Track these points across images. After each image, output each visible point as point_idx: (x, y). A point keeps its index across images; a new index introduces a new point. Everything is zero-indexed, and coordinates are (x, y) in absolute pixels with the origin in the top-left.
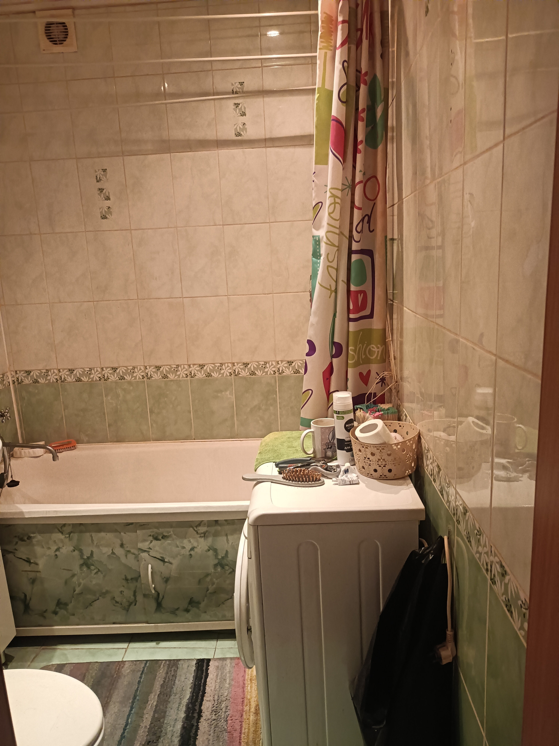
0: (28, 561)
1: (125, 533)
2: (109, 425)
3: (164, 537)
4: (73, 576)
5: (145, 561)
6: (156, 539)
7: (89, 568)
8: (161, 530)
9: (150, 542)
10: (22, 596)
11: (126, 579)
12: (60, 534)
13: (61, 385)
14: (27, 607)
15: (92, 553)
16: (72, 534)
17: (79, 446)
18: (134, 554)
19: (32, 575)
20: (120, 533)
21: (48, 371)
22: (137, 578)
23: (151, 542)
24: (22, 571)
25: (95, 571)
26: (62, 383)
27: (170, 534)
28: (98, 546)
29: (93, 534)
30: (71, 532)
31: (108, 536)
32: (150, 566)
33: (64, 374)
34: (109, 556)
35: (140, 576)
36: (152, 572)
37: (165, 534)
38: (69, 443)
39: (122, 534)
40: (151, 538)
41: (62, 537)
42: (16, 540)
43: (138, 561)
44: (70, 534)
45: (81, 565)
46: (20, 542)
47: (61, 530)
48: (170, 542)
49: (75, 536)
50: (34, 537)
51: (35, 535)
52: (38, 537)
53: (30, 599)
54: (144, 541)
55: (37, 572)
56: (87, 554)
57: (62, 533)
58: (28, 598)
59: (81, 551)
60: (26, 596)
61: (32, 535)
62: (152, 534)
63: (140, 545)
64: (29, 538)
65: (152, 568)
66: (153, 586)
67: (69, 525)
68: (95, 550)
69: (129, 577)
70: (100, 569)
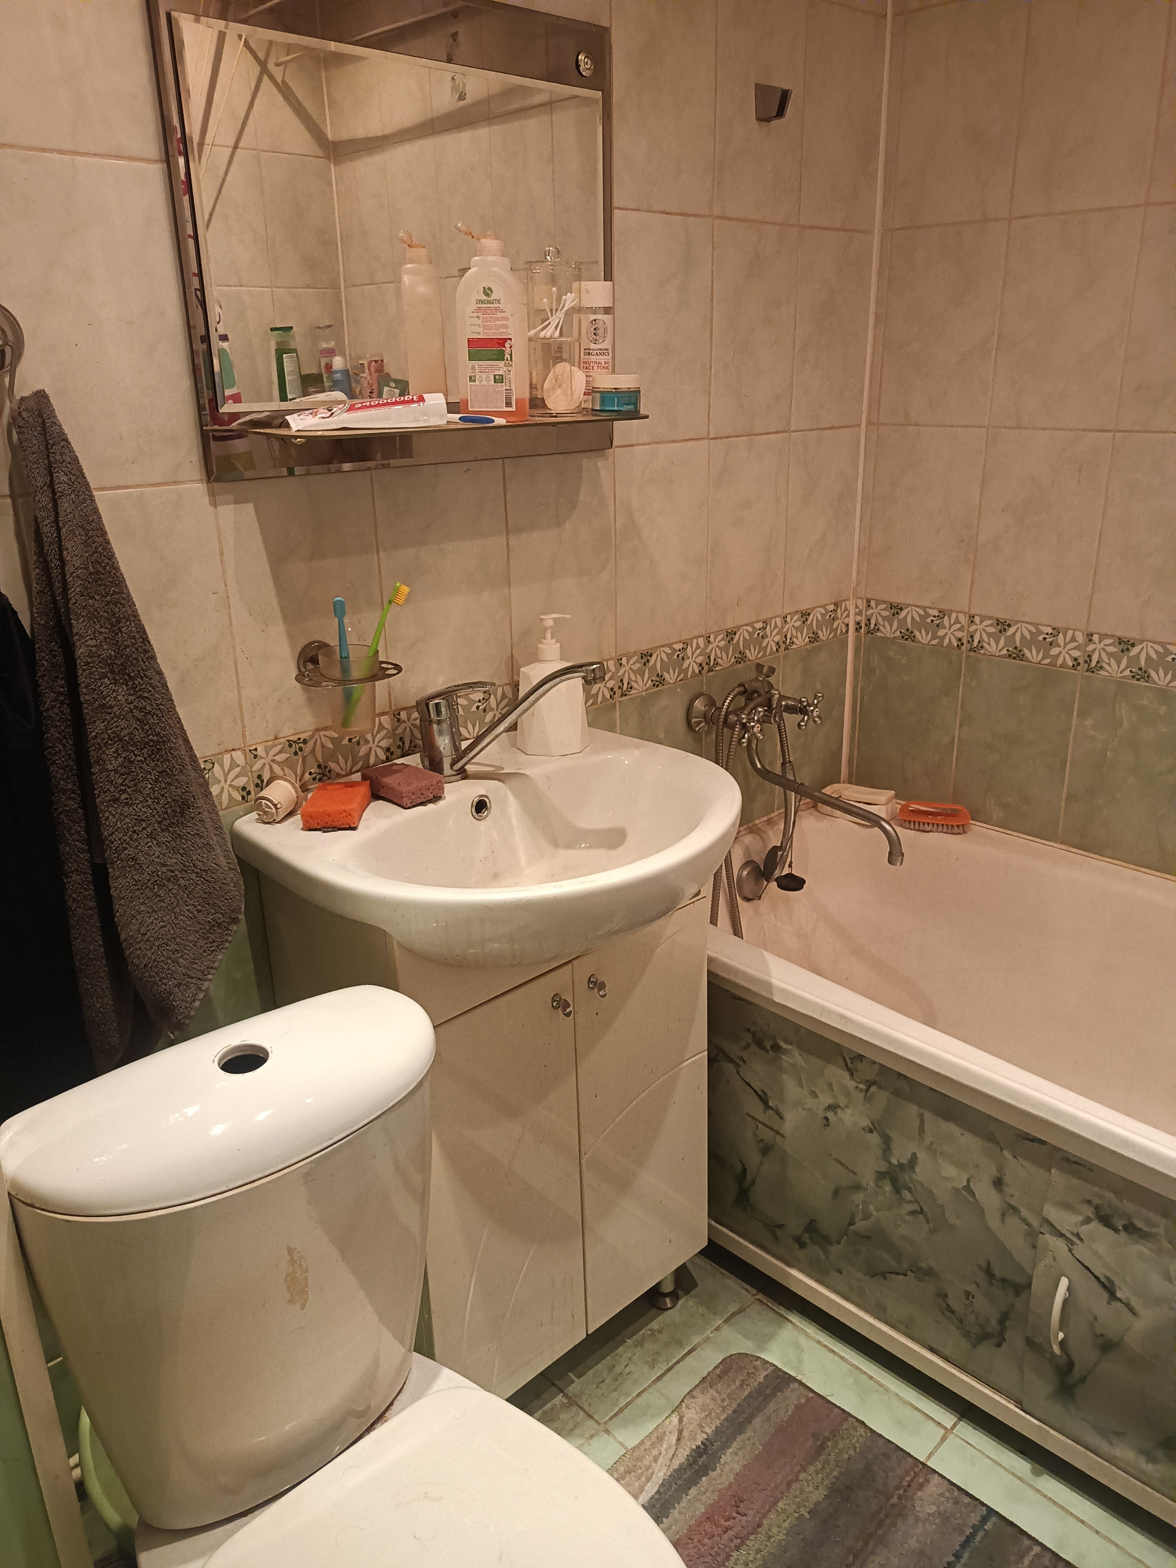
0: (764, 1099)
1: (1015, 1157)
2: (1070, 797)
3: (1130, 1229)
4: (857, 1187)
5: (1055, 1260)
6: (1106, 1221)
7: (897, 1191)
8: (1130, 1207)
9: (1081, 1218)
10: (739, 1169)
11: (989, 1272)
12: (846, 1074)
13: (967, 657)
14: (743, 1196)
15: (914, 1157)
16: (873, 1089)
17: (978, 828)
18: (1028, 1224)
19: (766, 1134)
20: (1001, 1150)
21: (943, 613)
22: (1021, 1287)
23: (1088, 1221)
24: (747, 1114)
25: (914, 1207)
26: (972, 654)
27: (1154, 1230)
28: (932, 1150)
29: (928, 1116)
30: (874, 1083)
31: (968, 1141)
32: (1064, 1282)
33: (982, 630)
34: (957, 1190)
35: (1029, 1286)
36: (1065, 1302)
37: (1139, 1224)
38: (954, 814)
39: (1006, 1153)
40: (1089, 1212)
41: (851, 1084)
42: (748, 1038)
43: (1034, 1247)
44: (870, 1084)
45: (881, 1175)
46: (754, 1048)
47: (849, 1065)
48: (1146, 1251)
49: (882, 1097)
50: (785, 1052)
51: (790, 1047)
52: (794, 1057)
53: (753, 1183)
54: (1068, 1207)
55: (778, 1133)
56: (900, 1156)
57: (852, 1074)
58: (749, 1178)
59: (887, 1141)
60: (744, 1170)
61: (782, 1044)
62: (1096, 1201)
63: (1052, 1213)
64: (776, 1048)
65: (1068, 1289)
66: (1061, 1335)
67: (874, 1063)
68: (922, 1156)
69: (998, 1272)
70: (925, 1209)
